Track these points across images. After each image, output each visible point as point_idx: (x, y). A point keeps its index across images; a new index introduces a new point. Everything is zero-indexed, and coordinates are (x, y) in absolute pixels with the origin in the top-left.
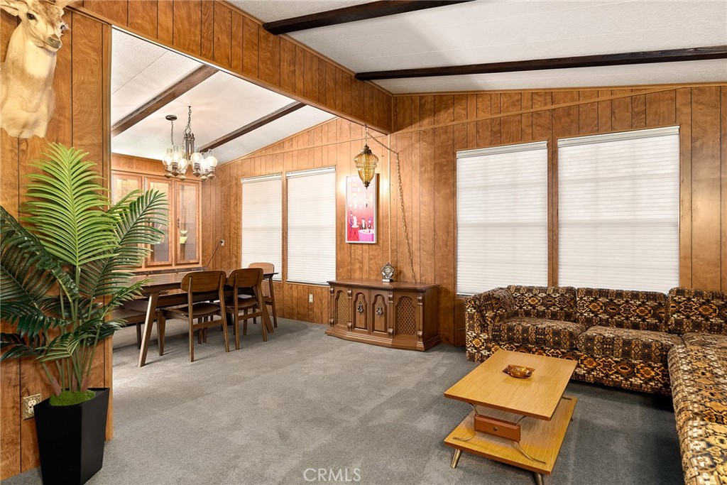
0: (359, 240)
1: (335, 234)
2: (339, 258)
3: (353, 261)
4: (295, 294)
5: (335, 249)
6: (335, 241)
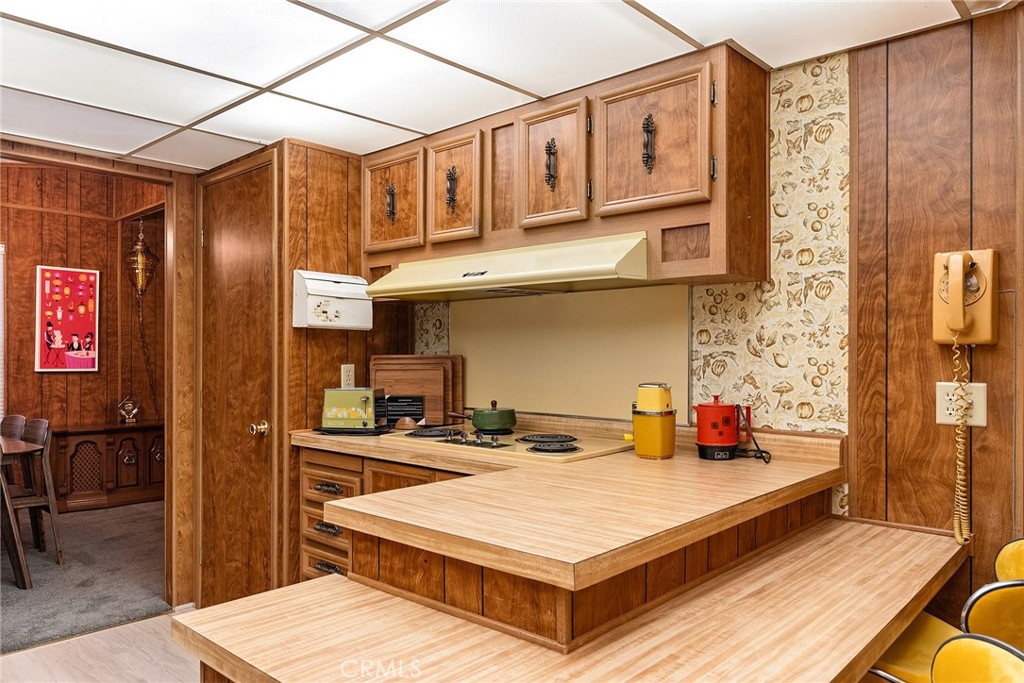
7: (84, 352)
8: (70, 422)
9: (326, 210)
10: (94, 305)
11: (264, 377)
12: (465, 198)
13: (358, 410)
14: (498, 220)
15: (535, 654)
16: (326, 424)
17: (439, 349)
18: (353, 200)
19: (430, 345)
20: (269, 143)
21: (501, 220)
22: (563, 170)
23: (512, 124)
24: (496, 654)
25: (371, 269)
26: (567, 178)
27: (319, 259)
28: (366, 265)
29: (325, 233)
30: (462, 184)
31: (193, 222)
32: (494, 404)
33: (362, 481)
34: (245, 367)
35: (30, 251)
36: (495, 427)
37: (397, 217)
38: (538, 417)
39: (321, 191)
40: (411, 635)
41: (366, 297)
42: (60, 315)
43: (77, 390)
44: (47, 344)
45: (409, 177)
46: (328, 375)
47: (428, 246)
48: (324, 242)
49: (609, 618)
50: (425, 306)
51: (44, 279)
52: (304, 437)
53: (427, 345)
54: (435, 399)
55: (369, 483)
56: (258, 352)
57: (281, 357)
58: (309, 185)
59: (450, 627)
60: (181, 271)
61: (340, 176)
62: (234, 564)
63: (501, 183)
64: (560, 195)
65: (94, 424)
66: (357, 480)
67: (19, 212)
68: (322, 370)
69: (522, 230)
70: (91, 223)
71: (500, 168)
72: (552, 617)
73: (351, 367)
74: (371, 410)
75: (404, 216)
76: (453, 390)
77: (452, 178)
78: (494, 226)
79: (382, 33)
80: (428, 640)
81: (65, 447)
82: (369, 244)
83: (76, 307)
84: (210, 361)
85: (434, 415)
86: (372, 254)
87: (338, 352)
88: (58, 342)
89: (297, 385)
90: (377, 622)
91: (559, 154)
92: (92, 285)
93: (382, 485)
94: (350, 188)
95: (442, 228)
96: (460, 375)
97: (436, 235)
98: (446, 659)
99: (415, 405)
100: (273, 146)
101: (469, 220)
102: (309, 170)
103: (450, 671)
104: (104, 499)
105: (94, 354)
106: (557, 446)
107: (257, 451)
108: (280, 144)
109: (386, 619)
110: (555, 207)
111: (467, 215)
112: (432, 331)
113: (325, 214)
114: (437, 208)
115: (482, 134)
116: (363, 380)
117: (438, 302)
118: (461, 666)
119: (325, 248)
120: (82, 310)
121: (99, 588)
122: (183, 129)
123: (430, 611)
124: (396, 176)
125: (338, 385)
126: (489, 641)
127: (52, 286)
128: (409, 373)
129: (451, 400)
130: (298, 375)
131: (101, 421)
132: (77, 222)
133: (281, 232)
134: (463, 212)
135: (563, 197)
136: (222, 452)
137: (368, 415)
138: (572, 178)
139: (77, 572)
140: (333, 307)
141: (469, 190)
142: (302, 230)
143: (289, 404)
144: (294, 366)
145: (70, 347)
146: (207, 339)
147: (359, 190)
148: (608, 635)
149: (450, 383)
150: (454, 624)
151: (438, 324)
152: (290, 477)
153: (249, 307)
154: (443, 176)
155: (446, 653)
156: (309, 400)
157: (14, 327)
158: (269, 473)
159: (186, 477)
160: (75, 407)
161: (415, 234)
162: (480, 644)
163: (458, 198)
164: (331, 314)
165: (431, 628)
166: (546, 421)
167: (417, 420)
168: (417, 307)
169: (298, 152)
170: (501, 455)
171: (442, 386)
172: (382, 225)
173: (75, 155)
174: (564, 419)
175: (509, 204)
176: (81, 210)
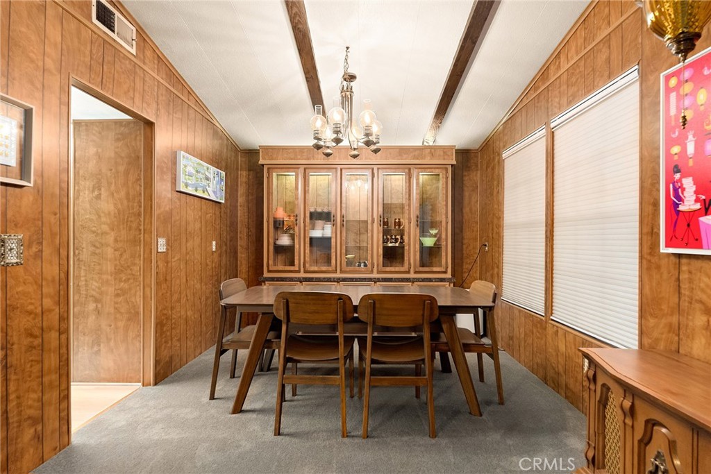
0: (701, 247)
1: (637, 230)
2: (647, 290)
3: (685, 305)
4: (562, 348)
5: (637, 267)
6: (637, 249)
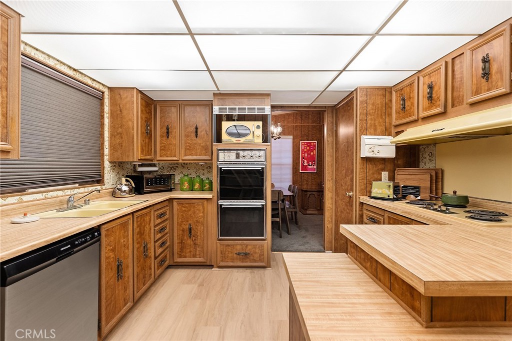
7: (312, 166)
8: (309, 188)
9: (375, 111)
10: (315, 152)
11: (351, 176)
12: (437, 95)
13: (386, 190)
14: (456, 103)
15: (406, 320)
16: (373, 195)
17: (430, 166)
18: (388, 106)
19: (427, 164)
20: (353, 90)
21: (456, 102)
22: (494, 68)
23: (463, 53)
24: (386, 311)
25: (396, 132)
26: (496, 73)
27: (372, 131)
28: (393, 131)
29: (375, 120)
30: (435, 89)
31: (332, 122)
32: (455, 192)
33: (384, 219)
34: (346, 172)
35: (299, 137)
36: (455, 204)
37: (406, 109)
38: (485, 201)
39: (373, 104)
40: (354, 288)
41: (390, 144)
42: (306, 156)
43: (311, 178)
44: (303, 164)
45: (411, 91)
46: (376, 176)
47: (420, 120)
48: (375, 124)
49: (466, 319)
50: (424, 147)
51: (302, 145)
52: (365, 199)
53: (425, 164)
54: (425, 188)
55: (386, 220)
56: (350, 166)
57: (356, 168)
58: (368, 103)
59: (373, 290)
60: (328, 139)
61: (382, 97)
62: (343, 241)
63: (457, 84)
64: (492, 82)
65: (315, 189)
66: (382, 218)
67: (296, 126)
68: (373, 174)
69: (469, 105)
70: (315, 127)
71: (457, 77)
72: (419, 305)
73: (387, 173)
74: (391, 190)
75: (409, 108)
76: (436, 185)
77: (431, 87)
78: (453, 106)
79: (377, 33)
80: (359, 292)
81: (306, 195)
82: (394, 122)
83: (310, 153)
84: (337, 170)
85: (425, 195)
86: (396, 126)
87: (380, 166)
88: (306, 164)
89: (362, 179)
90: (345, 277)
91: (491, 61)
92: (315, 146)
93: (391, 222)
94: (386, 101)
95: (426, 111)
96: (440, 177)
97: (423, 114)
98: (360, 304)
99: (416, 190)
100: (354, 91)
101: (439, 105)
102: (368, 97)
103: (358, 310)
104: (316, 212)
105: (315, 167)
106: (488, 217)
107: (349, 202)
108: (356, 90)
109: (349, 277)
110: (489, 90)
111: (438, 103)
112: (428, 157)
113: (375, 113)
114: (424, 102)
115: (446, 63)
116: (392, 178)
117: (430, 145)
118: (364, 310)
119: (375, 126)
120: (312, 153)
121: (307, 239)
122: (323, 91)
123: (371, 280)
124: (406, 92)
125: (380, 180)
126: (387, 304)
127: (304, 147)
128: (412, 176)
129: (434, 189)
130: (363, 175)
131: (317, 188)
132: (311, 127)
133: (356, 122)
134: (436, 102)
135: (494, 83)
136: (340, 201)
137: (390, 193)
138: (500, 72)
139: (303, 233)
140: (376, 149)
141: (439, 91)
142: (365, 120)
143: (359, 186)
144: (361, 172)
145: (309, 165)
146: (336, 162)
147: (391, 101)
148: (462, 329)
149: (434, 181)
150: (376, 290)
151: (430, 154)
152: (359, 213)
153: (347, 151)
154: (426, 87)
155: (362, 301)
156: (368, 185)
157: (295, 159)
158: (352, 211)
159: (329, 209)
160: (310, 183)
161: (414, 115)
162: (381, 304)
163: (434, 96)
164: (376, 152)
165: (365, 288)
166: (490, 204)
167: (416, 197)
168: (421, 147)
169: (363, 91)
170: (449, 217)
171: (429, 182)
172: (400, 114)
173: (297, 107)
174: (503, 204)
175: (461, 93)
176: (312, 123)
